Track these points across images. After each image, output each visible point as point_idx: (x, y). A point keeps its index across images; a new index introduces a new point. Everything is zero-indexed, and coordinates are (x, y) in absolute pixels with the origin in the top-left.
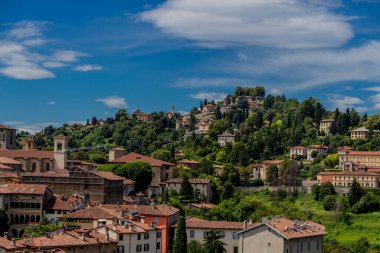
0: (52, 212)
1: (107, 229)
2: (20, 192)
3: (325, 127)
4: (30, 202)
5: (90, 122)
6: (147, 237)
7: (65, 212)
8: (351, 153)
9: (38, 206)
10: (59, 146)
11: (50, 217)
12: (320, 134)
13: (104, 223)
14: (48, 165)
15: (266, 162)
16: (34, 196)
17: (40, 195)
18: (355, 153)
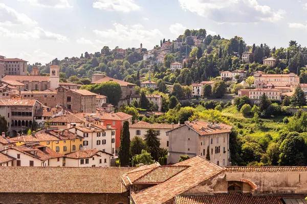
0: (40, 118)
1: (76, 129)
2: (18, 104)
3: (245, 57)
4: (25, 111)
5: (84, 56)
6: (104, 135)
7: (49, 118)
8: (263, 75)
9: (30, 114)
10: (53, 72)
11: (39, 121)
12: (242, 63)
13: (75, 125)
14: (46, 85)
15: (203, 82)
16: (27, 107)
17: (31, 107)
18: (265, 75)
